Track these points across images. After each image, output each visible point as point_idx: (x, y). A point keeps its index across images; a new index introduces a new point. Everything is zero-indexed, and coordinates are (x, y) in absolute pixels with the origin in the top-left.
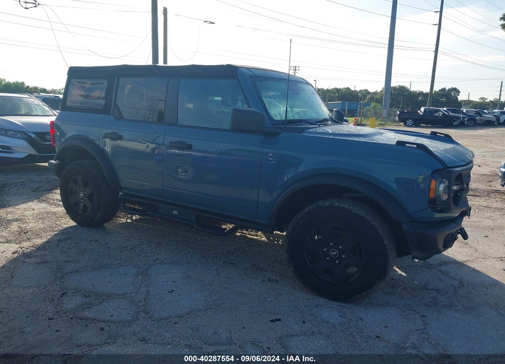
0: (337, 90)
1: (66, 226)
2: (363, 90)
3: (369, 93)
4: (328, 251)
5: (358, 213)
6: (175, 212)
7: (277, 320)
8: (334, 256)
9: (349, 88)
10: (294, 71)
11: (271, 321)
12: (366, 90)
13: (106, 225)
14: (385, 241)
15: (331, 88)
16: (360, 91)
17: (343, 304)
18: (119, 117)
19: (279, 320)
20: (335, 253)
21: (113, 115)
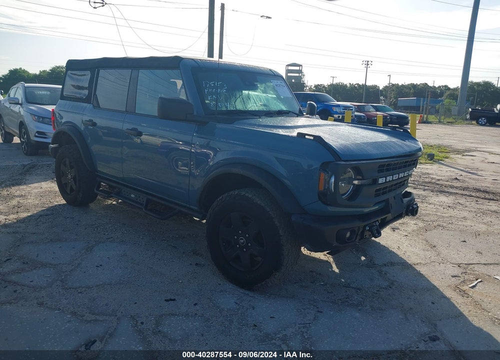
0: (414, 86)
1: (57, 203)
2: (443, 86)
3: (449, 89)
4: (238, 238)
5: (258, 202)
6: (133, 196)
7: (171, 300)
8: (243, 243)
9: (426, 84)
10: (366, 66)
11: (166, 300)
12: (446, 86)
13: (90, 205)
14: (280, 231)
15: (407, 84)
16: (440, 87)
17: (247, 292)
18: (97, 106)
19: (174, 300)
20: (242, 241)
21: (93, 104)
